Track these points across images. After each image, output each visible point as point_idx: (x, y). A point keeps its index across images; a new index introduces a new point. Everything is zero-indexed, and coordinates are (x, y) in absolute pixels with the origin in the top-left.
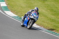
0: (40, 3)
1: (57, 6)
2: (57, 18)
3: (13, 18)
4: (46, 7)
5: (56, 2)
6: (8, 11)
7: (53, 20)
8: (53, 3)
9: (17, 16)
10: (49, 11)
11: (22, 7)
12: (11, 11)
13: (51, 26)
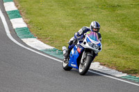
0: (105, 12)
4: (119, 21)
6: (32, 39)
7: (137, 50)
8: (134, 10)
9: (52, 48)
10: (126, 29)
11: (62, 26)
12: (39, 39)
13: (135, 65)
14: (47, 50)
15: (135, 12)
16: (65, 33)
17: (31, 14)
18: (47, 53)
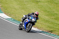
0: (33, 4)
1: (51, 7)
2: (51, 18)
3: (7, 20)
4: (39, 8)
5: (49, 2)
6: (2, 14)
7: (46, 20)
8: (46, 3)
10: (42, 11)
11: (15, 9)
12: (5, 14)
13: (45, 27)
14: (8, 19)
15: (46, 5)
16: (16, 12)
17: (2, 3)
18: (8, 20)
